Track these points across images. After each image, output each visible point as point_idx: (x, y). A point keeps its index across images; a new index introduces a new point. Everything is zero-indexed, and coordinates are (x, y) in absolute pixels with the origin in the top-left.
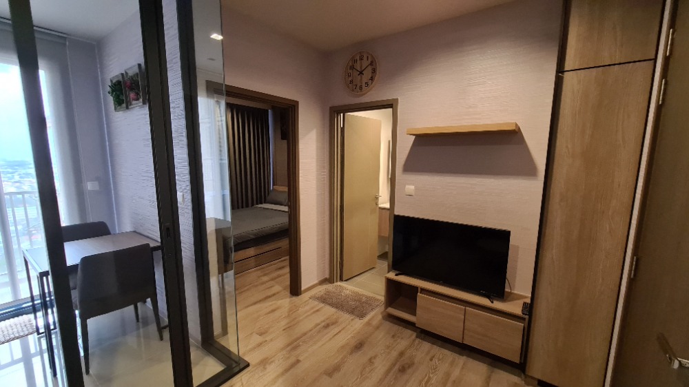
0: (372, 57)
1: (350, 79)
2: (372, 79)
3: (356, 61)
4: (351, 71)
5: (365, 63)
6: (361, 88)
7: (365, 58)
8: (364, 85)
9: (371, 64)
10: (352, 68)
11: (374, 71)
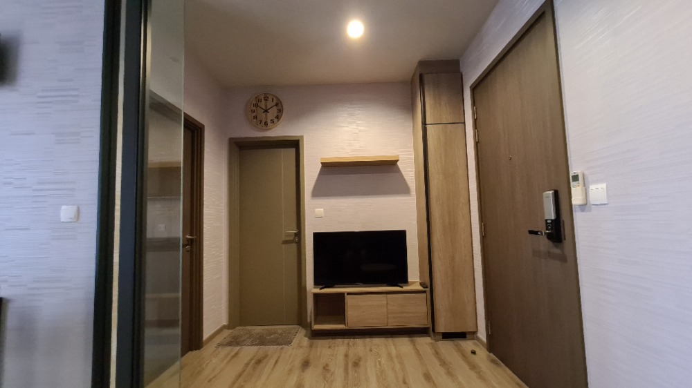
0: (277, 99)
1: (254, 114)
2: (278, 118)
3: (260, 100)
4: (254, 108)
5: (270, 104)
6: (266, 124)
7: (270, 99)
8: (269, 122)
9: (277, 105)
10: (256, 105)
11: (280, 111)
